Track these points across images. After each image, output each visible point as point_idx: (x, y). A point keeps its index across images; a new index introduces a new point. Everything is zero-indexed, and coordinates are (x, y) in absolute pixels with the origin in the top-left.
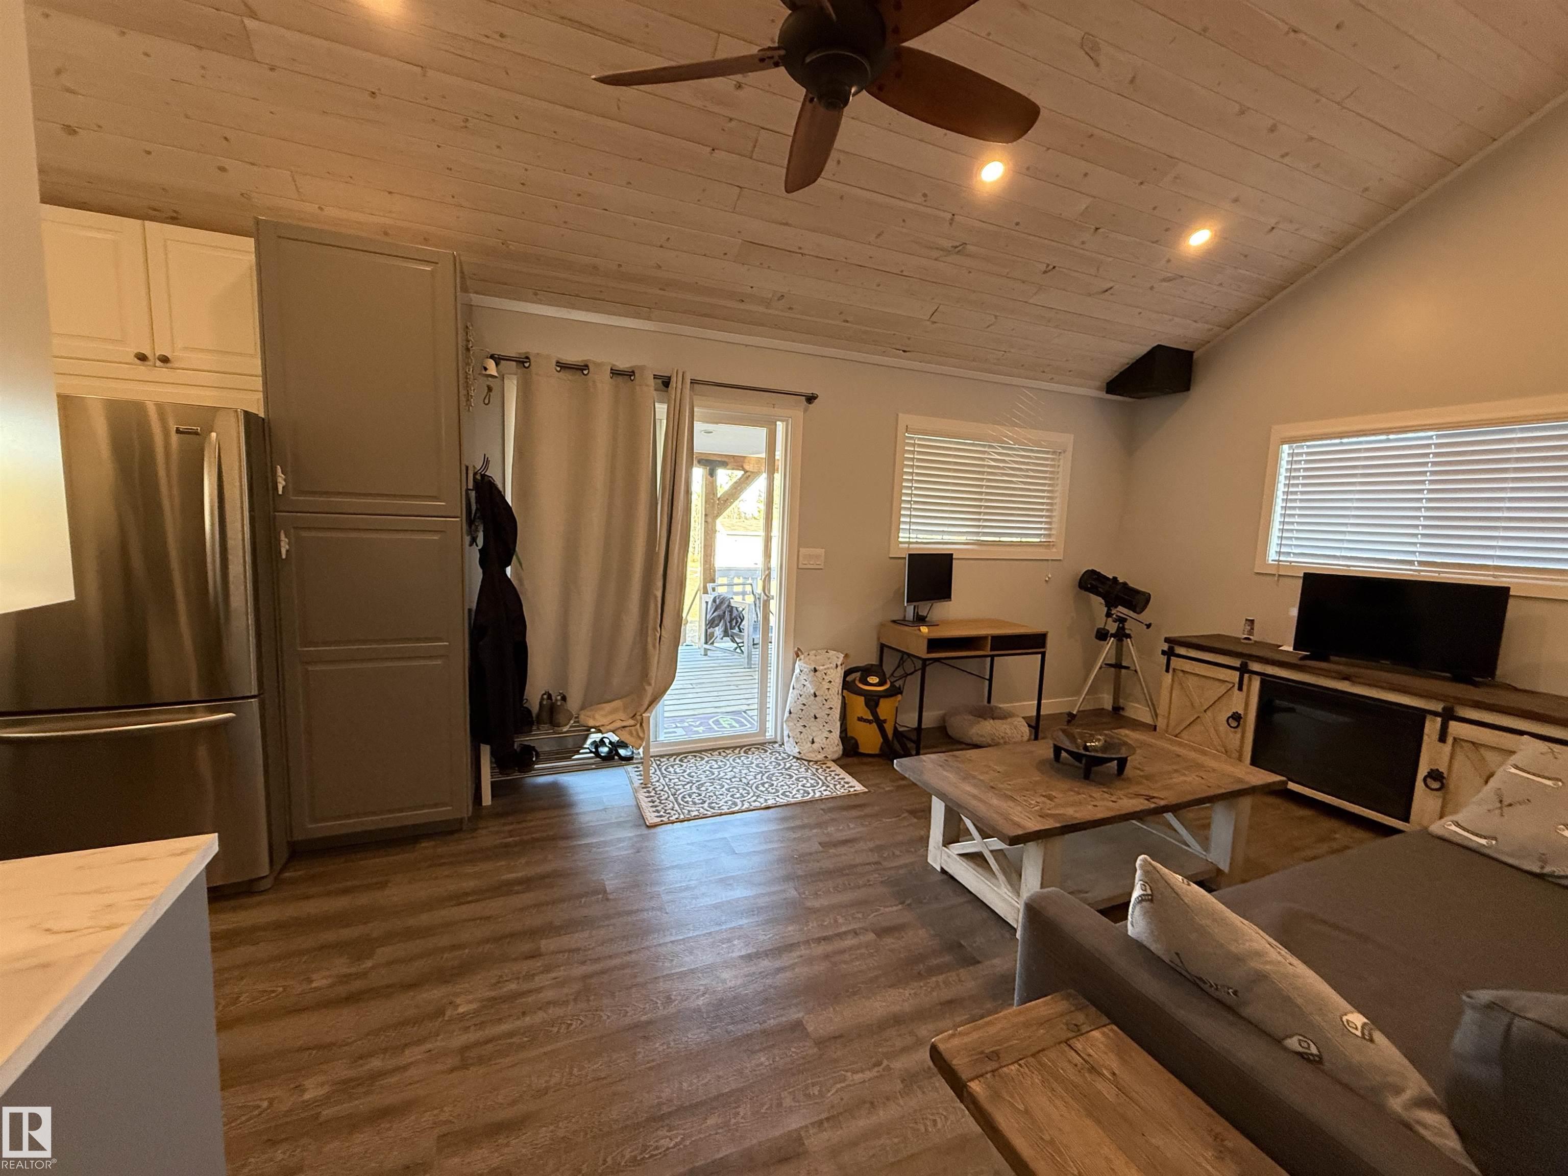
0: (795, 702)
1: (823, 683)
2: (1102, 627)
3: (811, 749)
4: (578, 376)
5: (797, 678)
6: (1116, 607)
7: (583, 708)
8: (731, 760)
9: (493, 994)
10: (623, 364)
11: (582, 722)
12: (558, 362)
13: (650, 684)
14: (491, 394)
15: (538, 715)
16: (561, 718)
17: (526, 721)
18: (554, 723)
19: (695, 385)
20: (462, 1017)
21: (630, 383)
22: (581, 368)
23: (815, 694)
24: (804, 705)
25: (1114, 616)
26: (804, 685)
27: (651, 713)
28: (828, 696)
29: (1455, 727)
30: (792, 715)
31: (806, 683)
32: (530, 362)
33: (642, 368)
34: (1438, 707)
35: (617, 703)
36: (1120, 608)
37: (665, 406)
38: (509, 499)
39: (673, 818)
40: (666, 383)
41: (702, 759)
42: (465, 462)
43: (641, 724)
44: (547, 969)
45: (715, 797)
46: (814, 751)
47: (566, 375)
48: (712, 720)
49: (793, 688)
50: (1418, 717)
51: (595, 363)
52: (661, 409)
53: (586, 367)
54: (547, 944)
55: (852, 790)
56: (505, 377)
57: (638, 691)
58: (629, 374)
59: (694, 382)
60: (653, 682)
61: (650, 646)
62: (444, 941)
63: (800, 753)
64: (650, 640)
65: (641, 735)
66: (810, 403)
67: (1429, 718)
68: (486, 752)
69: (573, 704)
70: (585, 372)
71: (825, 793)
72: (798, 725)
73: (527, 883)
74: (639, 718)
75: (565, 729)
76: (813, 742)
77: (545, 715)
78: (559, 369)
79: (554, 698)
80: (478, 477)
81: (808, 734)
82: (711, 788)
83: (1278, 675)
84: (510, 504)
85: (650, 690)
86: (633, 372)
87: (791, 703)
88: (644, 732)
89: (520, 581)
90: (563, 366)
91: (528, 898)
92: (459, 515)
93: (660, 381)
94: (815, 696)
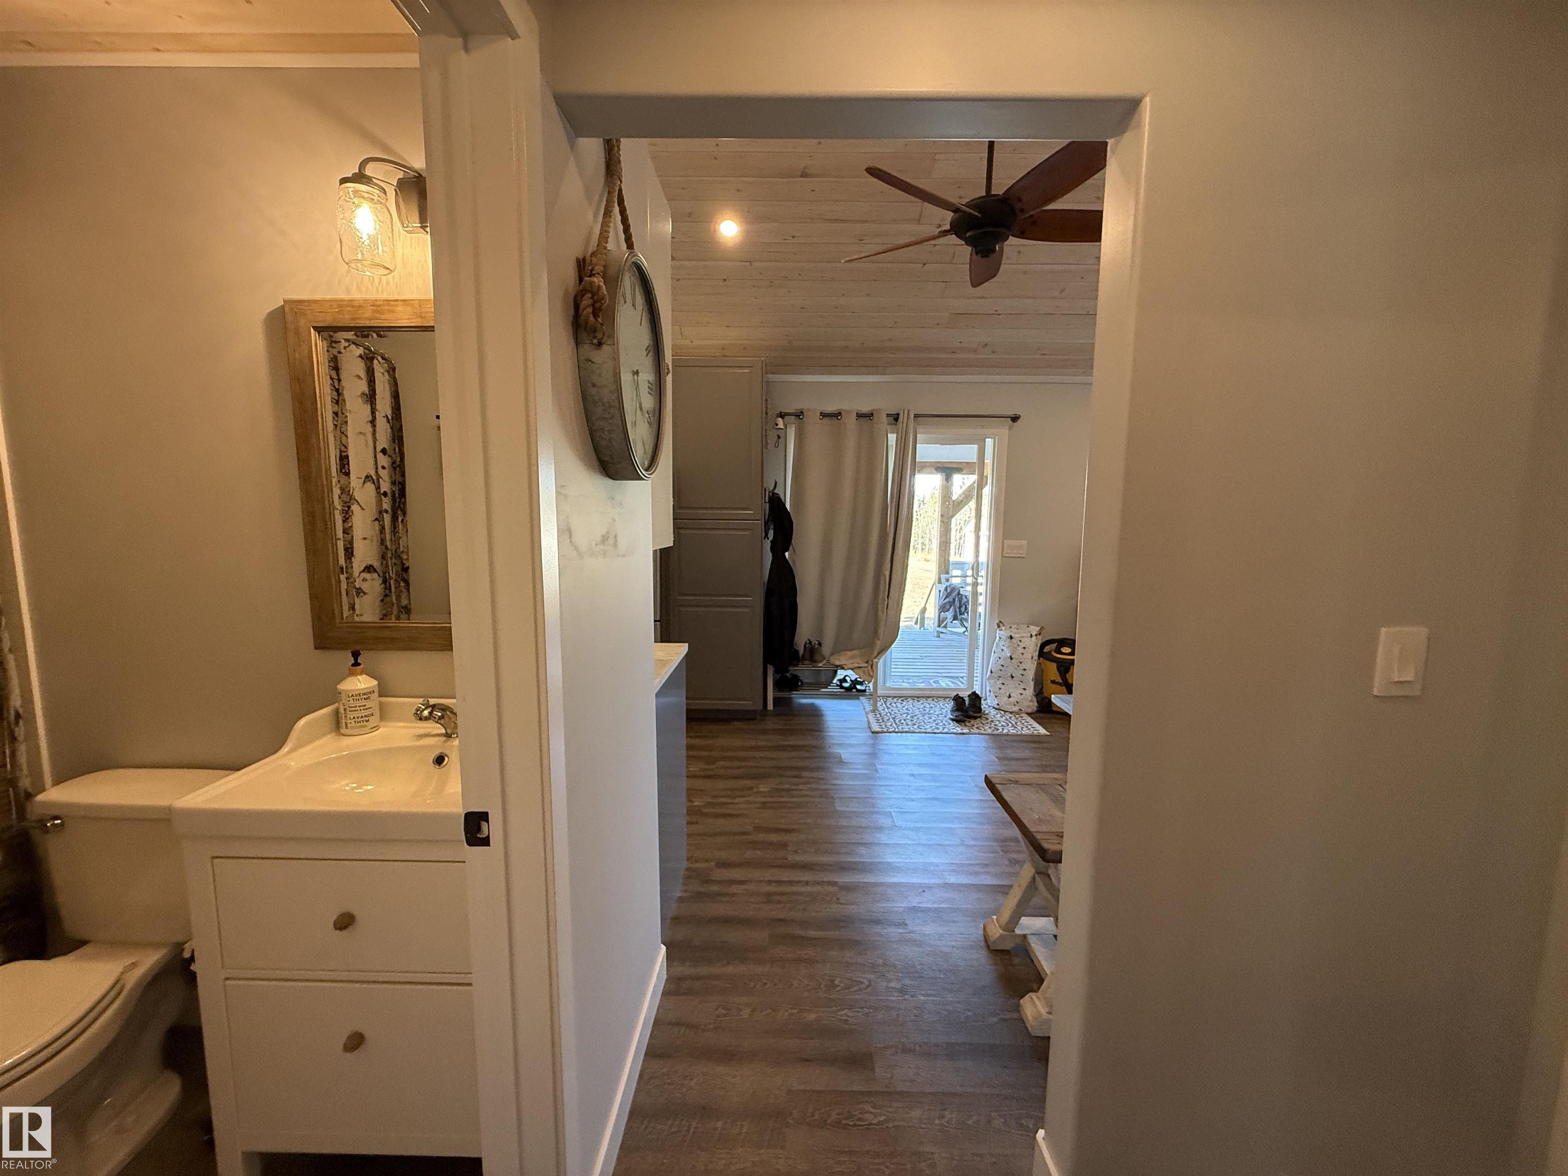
0: (995, 664)
1: (1019, 648)
3: (1007, 702)
4: (834, 421)
5: (997, 644)
7: (832, 654)
8: (941, 704)
9: (776, 787)
10: (865, 409)
11: (831, 662)
12: (821, 413)
13: (879, 639)
14: (780, 440)
15: (803, 655)
16: (817, 657)
17: (795, 658)
18: (813, 660)
19: (918, 419)
20: (761, 792)
21: (870, 422)
22: (837, 415)
23: (1011, 656)
24: (1003, 666)
26: (1003, 650)
27: (879, 659)
28: (1023, 660)
30: (993, 674)
31: (1004, 648)
32: (803, 415)
33: (878, 410)
35: (856, 652)
37: (895, 435)
38: (788, 506)
39: (891, 730)
40: (896, 418)
41: (919, 701)
42: (765, 485)
43: (872, 667)
44: (806, 783)
45: (923, 723)
46: (1010, 704)
47: (826, 421)
48: (932, 680)
49: (994, 652)
51: (845, 411)
52: (892, 438)
53: (840, 414)
54: (805, 774)
55: (1035, 732)
56: (788, 425)
57: (871, 645)
58: (869, 416)
59: (916, 416)
60: (881, 637)
61: (880, 613)
62: (751, 764)
63: (998, 704)
64: (880, 607)
65: (871, 673)
66: (1014, 422)
68: (771, 670)
69: (826, 650)
70: (839, 418)
71: (1012, 731)
72: (998, 683)
73: (795, 748)
74: (870, 663)
75: (820, 665)
76: (1010, 697)
77: (807, 656)
78: (821, 417)
79: (813, 644)
80: (771, 494)
81: (1005, 690)
82: (921, 718)
84: (789, 510)
85: (878, 643)
86: (872, 414)
87: (992, 664)
88: (873, 672)
89: (794, 562)
90: (824, 415)
91: (794, 754)
92: (760, 519)
93: (892, 418)
94: (1011, 658)
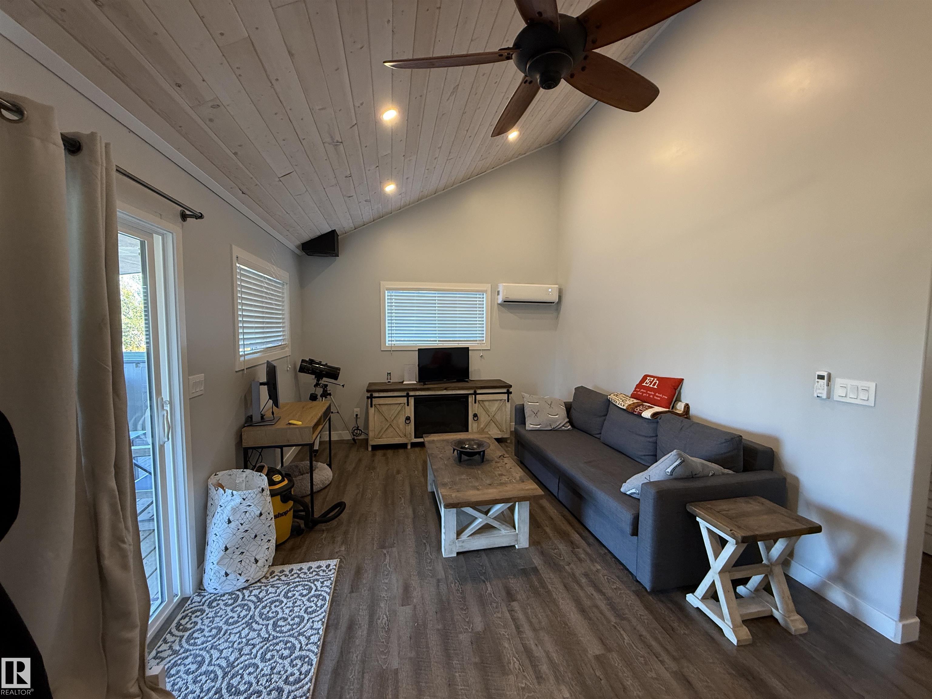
2: (314, 392)
6: (322, 379)
25: (321, 384)
29: (479, 397)
34: (472, 391)
36: (324, 379)
50: (466, 396)
67: (470, 396)
76: (257, 561)
83: (421, 394)
